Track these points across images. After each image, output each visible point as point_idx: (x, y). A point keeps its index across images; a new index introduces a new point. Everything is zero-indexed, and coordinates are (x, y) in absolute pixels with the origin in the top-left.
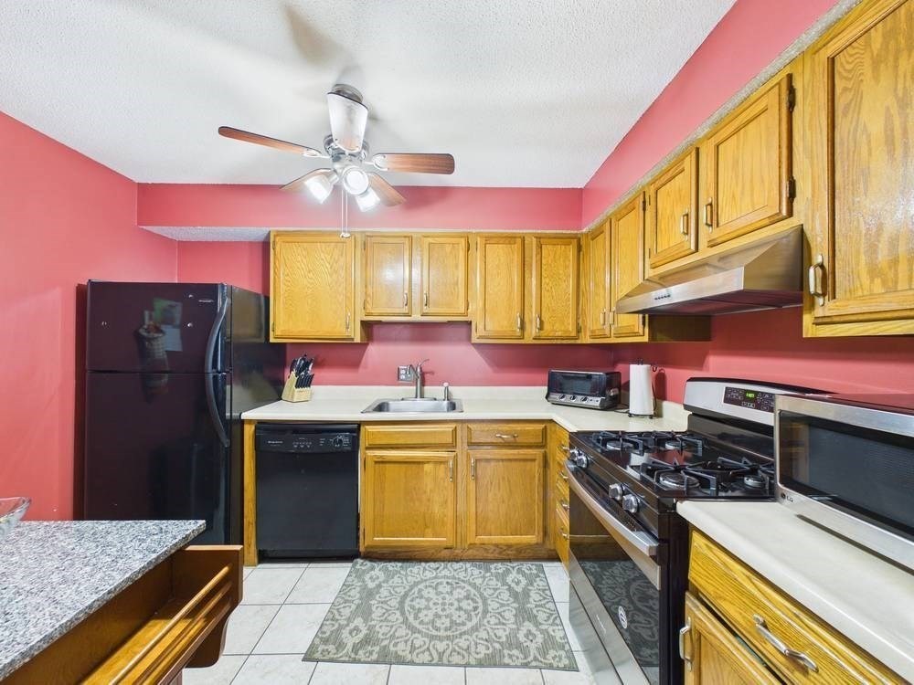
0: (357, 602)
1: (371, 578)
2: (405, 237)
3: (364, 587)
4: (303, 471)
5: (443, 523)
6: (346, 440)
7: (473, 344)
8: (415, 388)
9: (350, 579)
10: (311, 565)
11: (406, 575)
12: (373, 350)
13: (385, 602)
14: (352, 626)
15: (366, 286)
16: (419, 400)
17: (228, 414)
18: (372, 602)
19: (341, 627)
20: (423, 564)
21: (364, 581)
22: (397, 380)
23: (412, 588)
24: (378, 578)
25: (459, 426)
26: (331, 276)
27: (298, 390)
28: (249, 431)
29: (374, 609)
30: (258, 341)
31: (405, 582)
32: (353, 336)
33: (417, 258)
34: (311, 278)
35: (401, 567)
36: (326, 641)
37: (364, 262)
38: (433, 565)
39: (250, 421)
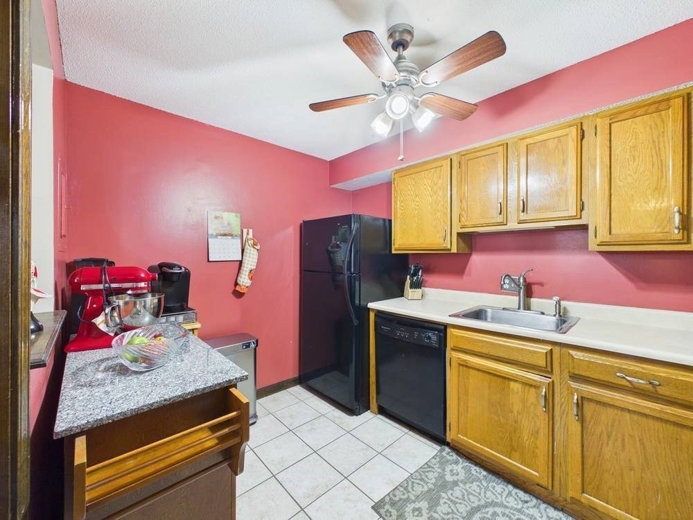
0: (431, 486)
1: (451, 471)
2: (499, 146)
3: (442, 476)
4: (403, 356)
5: (535, 456)
6: (434, 338)
7: (592, 252)
8: (518, 298)
9: (433, 460)
10: (411, 433)
11: (487, 489)
12: (476, 259)
13: (455, 503)
14: (417, 505)
15: (461, 201)
16: (523, 313)
17: (357, 302)
18: (443, 495)
19: (408, 500)
20: (510, 487)
21: (444, 470)
22: (500, 290)
23: (487, 505)
24: (458, 474)
25: (556, 350)
26: (431, 197)
27: (412, 290)
28: (372, 315)
29: (442, 502)
30: (383, 252)
31: (482, 495)
32: (449, 247)
33: (513, 164)
34: (418, 202)
35: (484, 476)
36: (393, 504)
37: (459, 179)
38: (521, 494)
39: (373, 310)
